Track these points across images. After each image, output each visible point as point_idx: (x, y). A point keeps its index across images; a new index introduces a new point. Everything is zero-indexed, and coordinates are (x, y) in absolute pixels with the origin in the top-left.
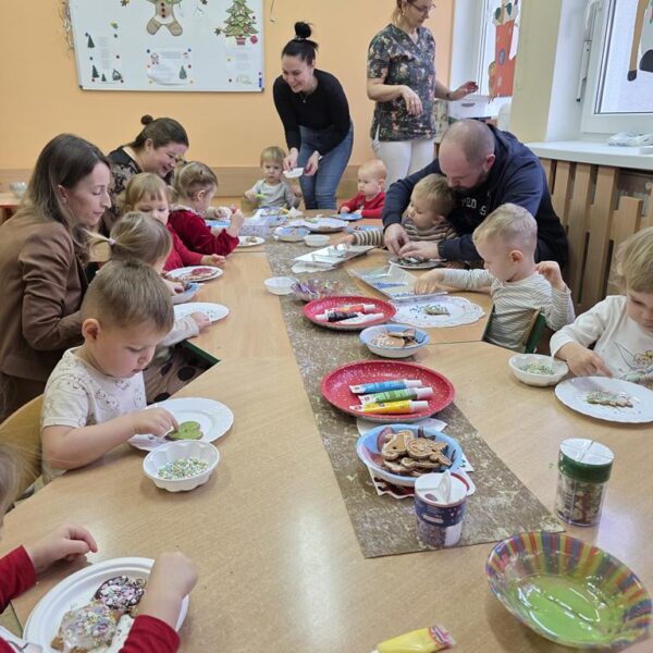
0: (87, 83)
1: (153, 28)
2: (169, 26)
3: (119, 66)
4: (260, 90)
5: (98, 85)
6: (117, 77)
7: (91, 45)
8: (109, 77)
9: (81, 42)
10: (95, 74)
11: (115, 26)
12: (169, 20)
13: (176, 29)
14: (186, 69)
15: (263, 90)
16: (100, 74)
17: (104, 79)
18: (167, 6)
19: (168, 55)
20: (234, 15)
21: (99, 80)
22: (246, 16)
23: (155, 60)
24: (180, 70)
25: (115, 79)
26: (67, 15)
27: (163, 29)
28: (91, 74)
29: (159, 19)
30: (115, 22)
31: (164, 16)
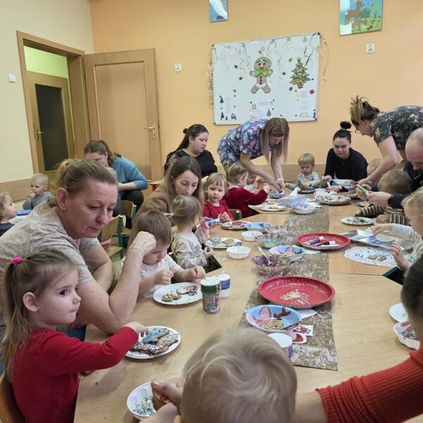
0: (218, 121)
1: (254, 90)
2: (263, 89)
3: (234, 111)
4: (314, 119)
5: (224, 122)
6: (234, 117)
7: (222, 101)
8: (229, 118)
9: (217, 100)
10: (222, 117)
11: (235, 91)
12: (264, 85)
13: (267, 90)
14: (271, 111)
15: (316, 119)
16: (225, 116)
17: (227, 119)
18: (263, 78)
19: (261, 104)
20: (296, 73)
21: (224, 119)
22: (303, 72)
23: (254, 107)
24: (267, 111)
25: (233, 118)
26: (212, 88)
27: (260, 90)
28: (220, 116)
29: (258, 85)
30: (235, 89)
31: (261, 84)
